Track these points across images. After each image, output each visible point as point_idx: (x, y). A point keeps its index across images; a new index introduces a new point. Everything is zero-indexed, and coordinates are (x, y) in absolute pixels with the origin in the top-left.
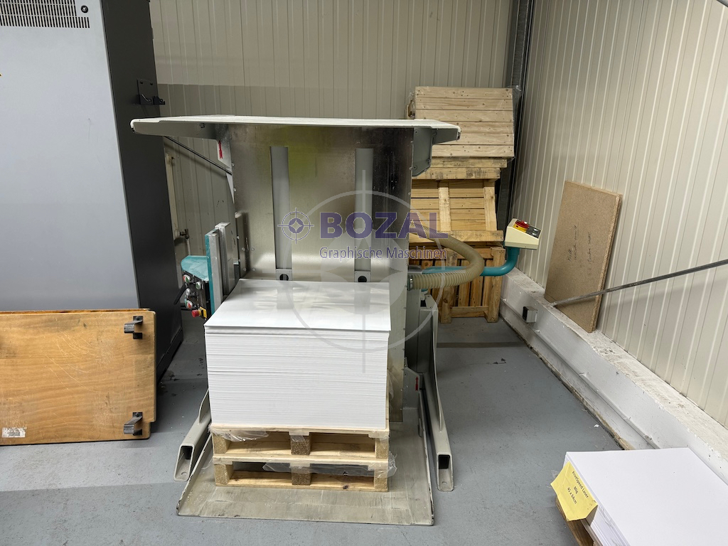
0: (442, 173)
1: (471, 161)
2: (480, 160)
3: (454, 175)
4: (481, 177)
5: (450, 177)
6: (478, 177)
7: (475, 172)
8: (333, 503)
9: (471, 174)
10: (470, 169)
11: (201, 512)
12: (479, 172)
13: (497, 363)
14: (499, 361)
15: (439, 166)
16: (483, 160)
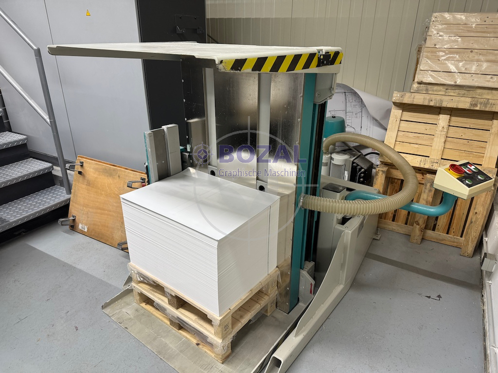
0: (441, 101)
1: (479, 91)
2: (490, 91)
3: (456, 104)
4: (487, 109)
5: (450, 105)
6: (483, 109)
7: (481, 103)
8: (181, 351)
9: (476, 105)
10: (476, 99)
11: (113, 315)
12: (486, 104)
13: (429, 297)
14: (434, 296)
15: (440, 93)
16: (494, 92)
